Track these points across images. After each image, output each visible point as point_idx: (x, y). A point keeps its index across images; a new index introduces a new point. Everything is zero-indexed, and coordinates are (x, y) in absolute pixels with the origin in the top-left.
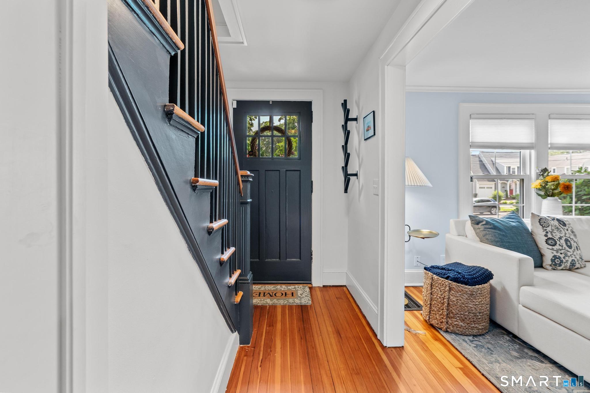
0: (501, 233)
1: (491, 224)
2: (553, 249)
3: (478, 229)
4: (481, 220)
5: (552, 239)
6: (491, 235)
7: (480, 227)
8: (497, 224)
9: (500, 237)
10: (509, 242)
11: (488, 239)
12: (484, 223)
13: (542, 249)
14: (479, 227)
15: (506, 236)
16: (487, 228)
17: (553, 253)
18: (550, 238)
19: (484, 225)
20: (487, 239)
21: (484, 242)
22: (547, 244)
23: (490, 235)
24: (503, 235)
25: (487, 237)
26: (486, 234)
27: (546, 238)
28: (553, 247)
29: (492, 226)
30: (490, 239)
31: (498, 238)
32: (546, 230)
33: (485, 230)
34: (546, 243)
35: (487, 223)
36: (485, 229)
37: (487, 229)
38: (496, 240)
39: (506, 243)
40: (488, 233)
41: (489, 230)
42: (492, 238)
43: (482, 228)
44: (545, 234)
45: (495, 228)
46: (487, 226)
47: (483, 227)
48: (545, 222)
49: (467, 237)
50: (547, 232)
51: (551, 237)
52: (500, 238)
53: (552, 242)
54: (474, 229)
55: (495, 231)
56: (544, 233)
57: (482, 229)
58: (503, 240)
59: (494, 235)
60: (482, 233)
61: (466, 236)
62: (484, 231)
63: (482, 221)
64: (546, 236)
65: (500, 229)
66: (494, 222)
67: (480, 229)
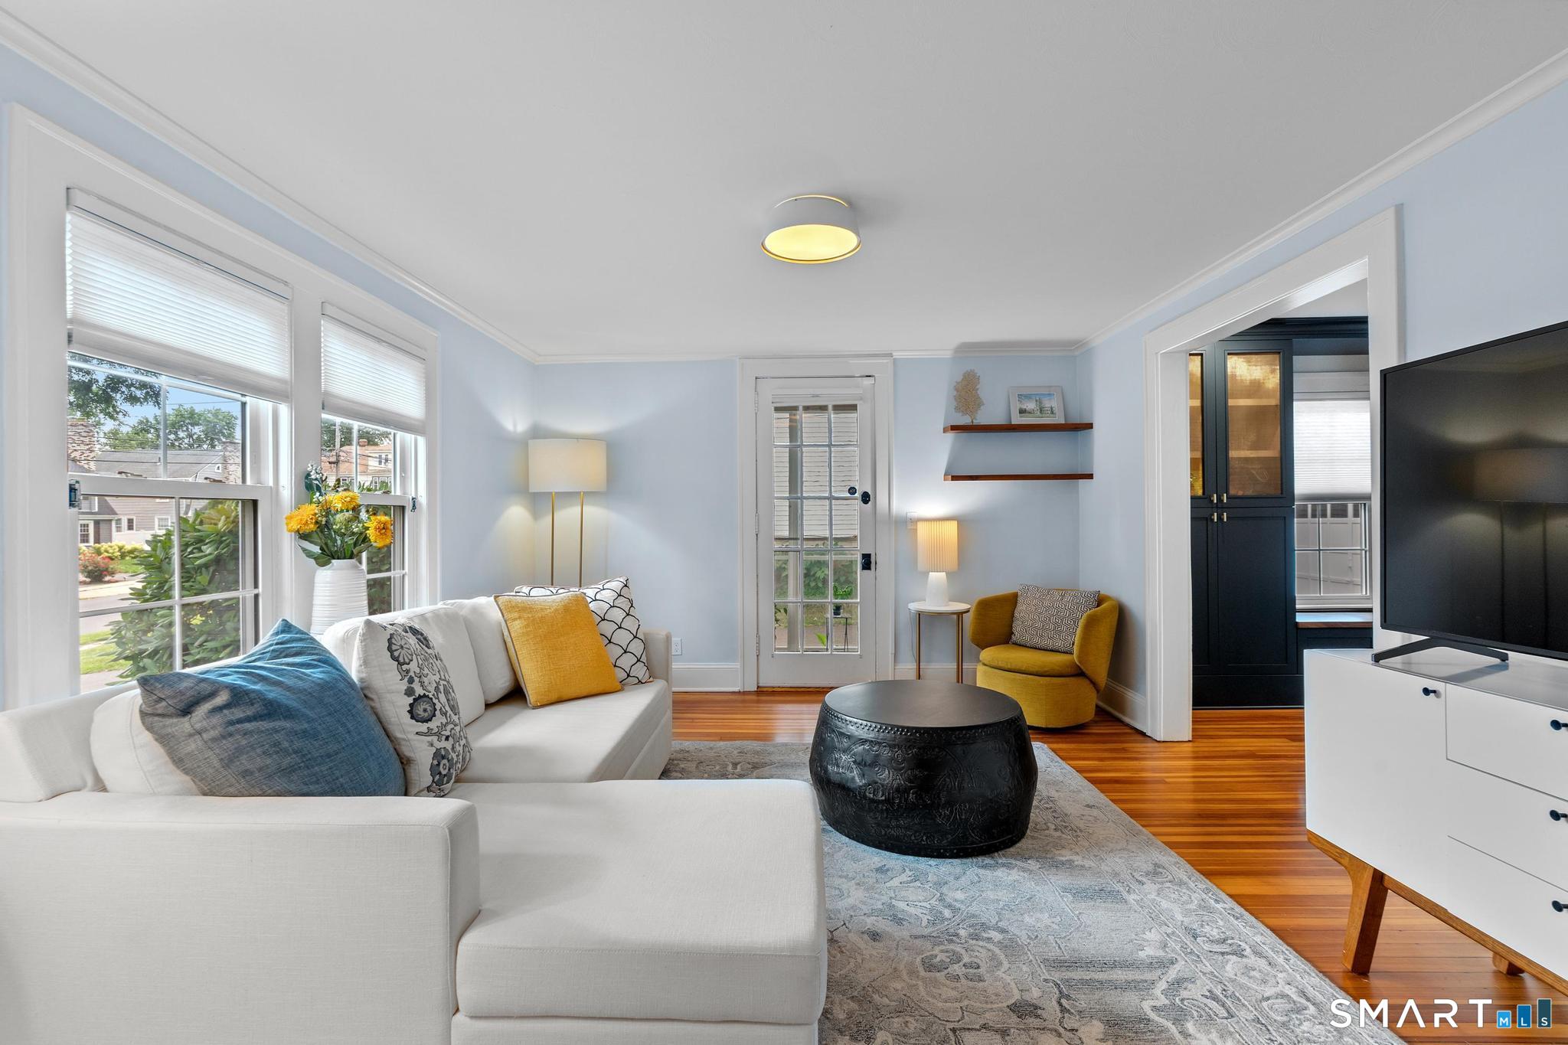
0: (298, 727)
1: (252, 695)
2: (429, 733)
3: (191, 735)
4: (206, 688)
5: (425, 699)
6: (259, 751)
7: (205, 723)
8: (273, 693)
9: (297, 745)
10: (329, 756)
11: (252, 773)
12: (222, 698)
13: (403, 743)
14: (198, 726)
15: (315, 736)
16: (240, 721)
17: (432, 745)
18: (420, 697)
19: (219, 709)
20: (246, 773)
21: (231, 790)
22: (414, 721)
23: (254, 749)
24: (305, 731)
25: (245, 762)
26: (239, 751)
27: (411, 700)
28: (430, 725)
29: (257, 708)
30: (260, 769)
31: (290, 755)
32: (408, 671)
33: (231, 735)
34: (412, 717)
35: (238, 696)
36: (231, 729)
37: (238, 726)
38: (286, 761)
39: (320, 764)
40: (244, 742)
41: (248, 726)
42: (269, 761)
43: (214, 728)
44: (406, 688)
45: (271, 710)
46: (238, 713)
47: (216, 719)
48: (402, 647)
49: (104, 789)
50: (411, 680)
51: (422, 692)
52: (296, 752)
53: (425, 710)
54: (163, 739)
55: (271, 725)
56: (404, 685)
57: (213, 733)
58: (310, 753)
59: (275, 745)
60: (217, 751)
61: (101, 786)
62: (223, 737)
63: (213, 695)
64: (409, 692)
65: (288, 714)
66: (255, 683)
67: (205, 736)
